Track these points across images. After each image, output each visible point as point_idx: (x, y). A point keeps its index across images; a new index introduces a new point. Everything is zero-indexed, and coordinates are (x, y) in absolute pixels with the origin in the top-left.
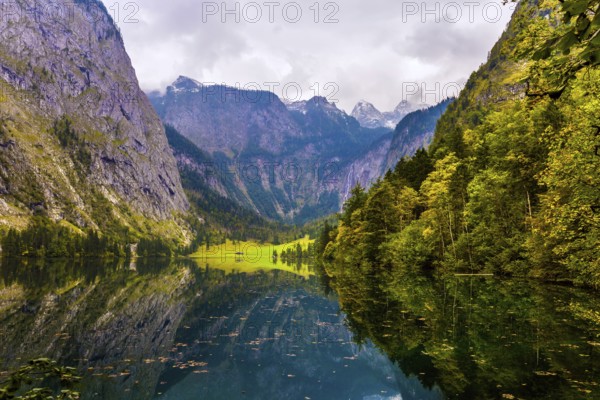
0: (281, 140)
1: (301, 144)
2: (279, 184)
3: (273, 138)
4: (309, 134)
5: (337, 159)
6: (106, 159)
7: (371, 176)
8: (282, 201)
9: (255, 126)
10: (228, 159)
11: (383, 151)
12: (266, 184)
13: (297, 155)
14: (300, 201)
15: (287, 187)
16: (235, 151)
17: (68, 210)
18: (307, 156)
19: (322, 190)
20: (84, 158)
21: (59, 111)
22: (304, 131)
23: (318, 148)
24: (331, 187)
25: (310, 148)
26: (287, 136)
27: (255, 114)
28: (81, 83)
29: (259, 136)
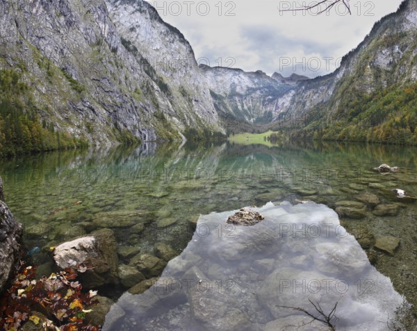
0: (245, 89)
1: (254, 90)
2: (246, 107)
3: (242, 88)
4: (257, 86)
5: (270, 97)
6: (195, 100)
7: (285, 105)
8: (247, 114)
9: (234, 83)
10: (223, 97)
11: (291, 94)
12: (240, 107)
13: (253, 95)
14: (255, 115)
15: (249, 109)
16: (226, 94)
17: (191, 121)
18: (257, 96)
19: (264, 110)
20: (190, 101)
21: (179, 84)
22: (255, 85)
23: (262, 92)
24: (268, 109)
25: (258, 92)
26: (248, 87)
27: (233, 78)
28: (184, 72)
29: (236, 87)
